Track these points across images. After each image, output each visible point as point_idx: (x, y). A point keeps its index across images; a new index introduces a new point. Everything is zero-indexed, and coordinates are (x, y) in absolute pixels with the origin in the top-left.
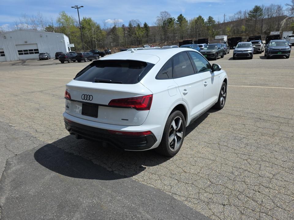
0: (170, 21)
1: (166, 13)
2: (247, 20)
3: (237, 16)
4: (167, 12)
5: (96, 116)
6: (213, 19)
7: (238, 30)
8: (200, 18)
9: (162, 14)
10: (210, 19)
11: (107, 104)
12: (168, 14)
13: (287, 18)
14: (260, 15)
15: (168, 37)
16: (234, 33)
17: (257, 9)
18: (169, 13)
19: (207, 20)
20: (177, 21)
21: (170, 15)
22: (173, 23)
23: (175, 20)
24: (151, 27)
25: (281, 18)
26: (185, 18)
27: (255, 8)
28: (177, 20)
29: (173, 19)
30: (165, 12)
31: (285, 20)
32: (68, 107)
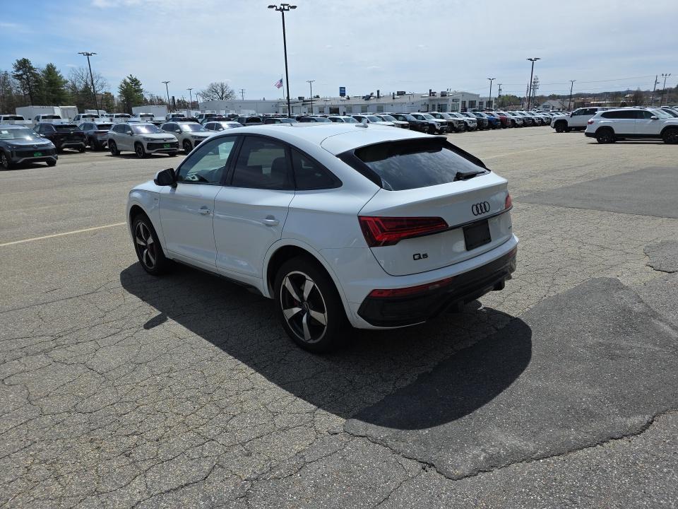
5: (489, 239)
32: (422, 257)
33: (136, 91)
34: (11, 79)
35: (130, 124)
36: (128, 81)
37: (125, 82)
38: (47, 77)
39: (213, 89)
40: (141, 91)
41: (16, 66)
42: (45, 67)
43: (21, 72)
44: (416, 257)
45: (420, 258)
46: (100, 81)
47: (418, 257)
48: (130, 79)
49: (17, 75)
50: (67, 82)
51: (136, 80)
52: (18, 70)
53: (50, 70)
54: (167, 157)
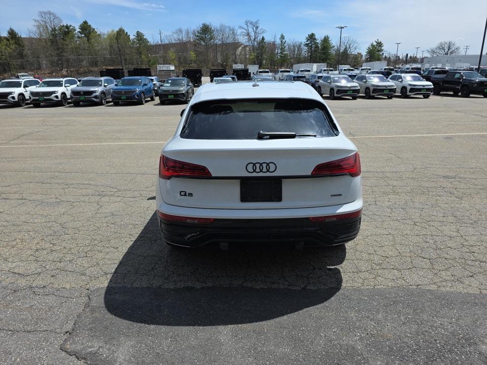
0: (67, 31)
1: (52, 16)
2: (196, 44)
3: (176, 36)
4: (53, 14)
5: (279, 199)
6: (145, 37)
7: (185, 58)
8: (121, 33)
9: (43, 15)
10: (139, 36)
11: (310, 174)
12: (55, 17)
13: (243, 46)
14: (211, 39)
15: (68, 61)
16: (180, 63)
17: (206, 29)
18: (57, 16)
19: (134, 37)
20: (79, 32)
21: (60, 21)
22: (73, 36)
23: (75, 30)
24: (24, 38)
25: (236, 45)
26: (94, 29)
27: (203, 27)
28: (78, 30)
29: (71, 27)
30: (50, 13)
31: (240, 48)
32: (187, 194)
33: (378, 51)
34: (302, 46)
35: (332, 76)
36: (375, 44)
37: (372, 45)
38: (322, 45)
39: (441, 47)
40: (382, 50)
41: (307, 38)
42: (323, 38)
43: (309, 42)
44: (182, 193)
45: (185, 195)
46: (355, 45)
47: (184, 194)
48: (376, 42)
49: (307, 44)
50: (334, 47)
51: (381, 43)
52: (307, 41)
53: (326, 40)
54: (351, 99)
